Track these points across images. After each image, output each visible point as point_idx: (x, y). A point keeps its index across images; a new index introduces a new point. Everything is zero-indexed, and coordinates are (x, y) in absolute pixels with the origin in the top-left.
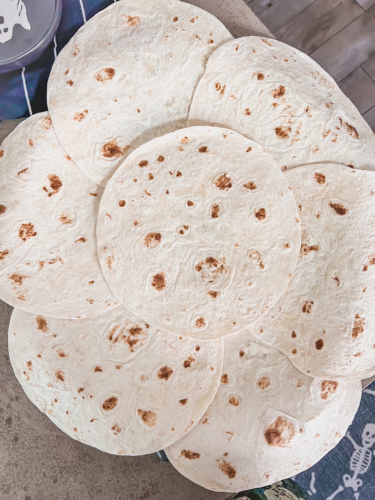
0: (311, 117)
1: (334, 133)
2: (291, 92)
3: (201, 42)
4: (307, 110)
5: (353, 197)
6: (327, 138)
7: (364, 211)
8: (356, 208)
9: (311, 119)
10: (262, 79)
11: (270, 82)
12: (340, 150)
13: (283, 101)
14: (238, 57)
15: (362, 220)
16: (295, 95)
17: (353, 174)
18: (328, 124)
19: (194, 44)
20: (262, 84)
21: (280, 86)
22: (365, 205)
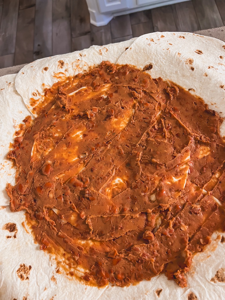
0: (86, 55)
1: (103, 48)
2: (65, 58)
3: (6, 89)
4: (81, 55)
5: (145, 56)
6: (103, 53)
7: (157, 53)
8: (152, 58)
9: (87, 56)
10: (48, 68)
11: (53, 66)
12: (114, 50)
13: (67, 65)
14: (28, 75)
15: (161, 58)
16: (69, 57)
17: (132, 49)
18: (96, 49)
19: (4, 93)
20: (50, 70)
21: (58, 62)
22: (154, 51)
